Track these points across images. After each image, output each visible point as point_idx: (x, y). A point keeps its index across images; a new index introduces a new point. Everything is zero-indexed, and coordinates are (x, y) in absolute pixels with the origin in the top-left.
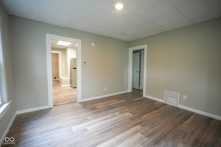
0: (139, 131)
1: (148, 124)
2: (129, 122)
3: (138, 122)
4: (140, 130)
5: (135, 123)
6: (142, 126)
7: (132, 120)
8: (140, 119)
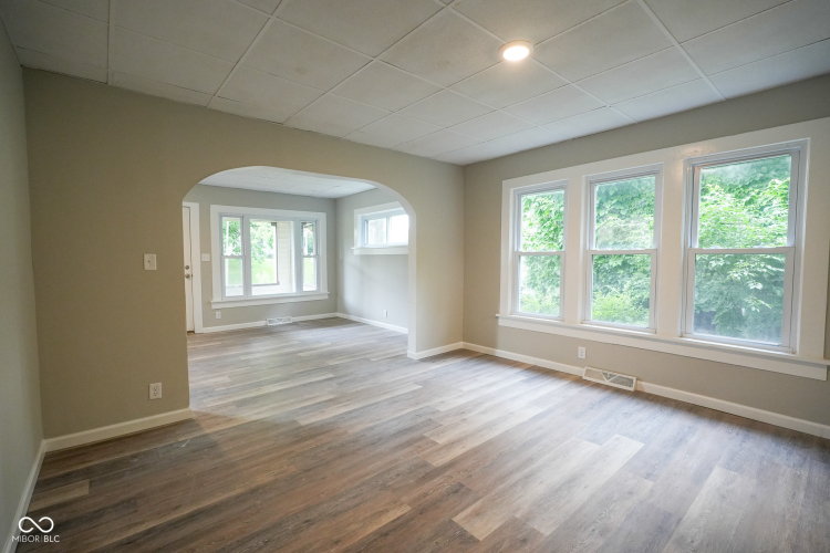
0: (441, 449)
1: (398, 475)
2: (471, 476)
3: (437, 481)
4: (437, 451)
5: (448, 473)
6: (425, 465)
7: (461, 486)
8: (425, 495)
